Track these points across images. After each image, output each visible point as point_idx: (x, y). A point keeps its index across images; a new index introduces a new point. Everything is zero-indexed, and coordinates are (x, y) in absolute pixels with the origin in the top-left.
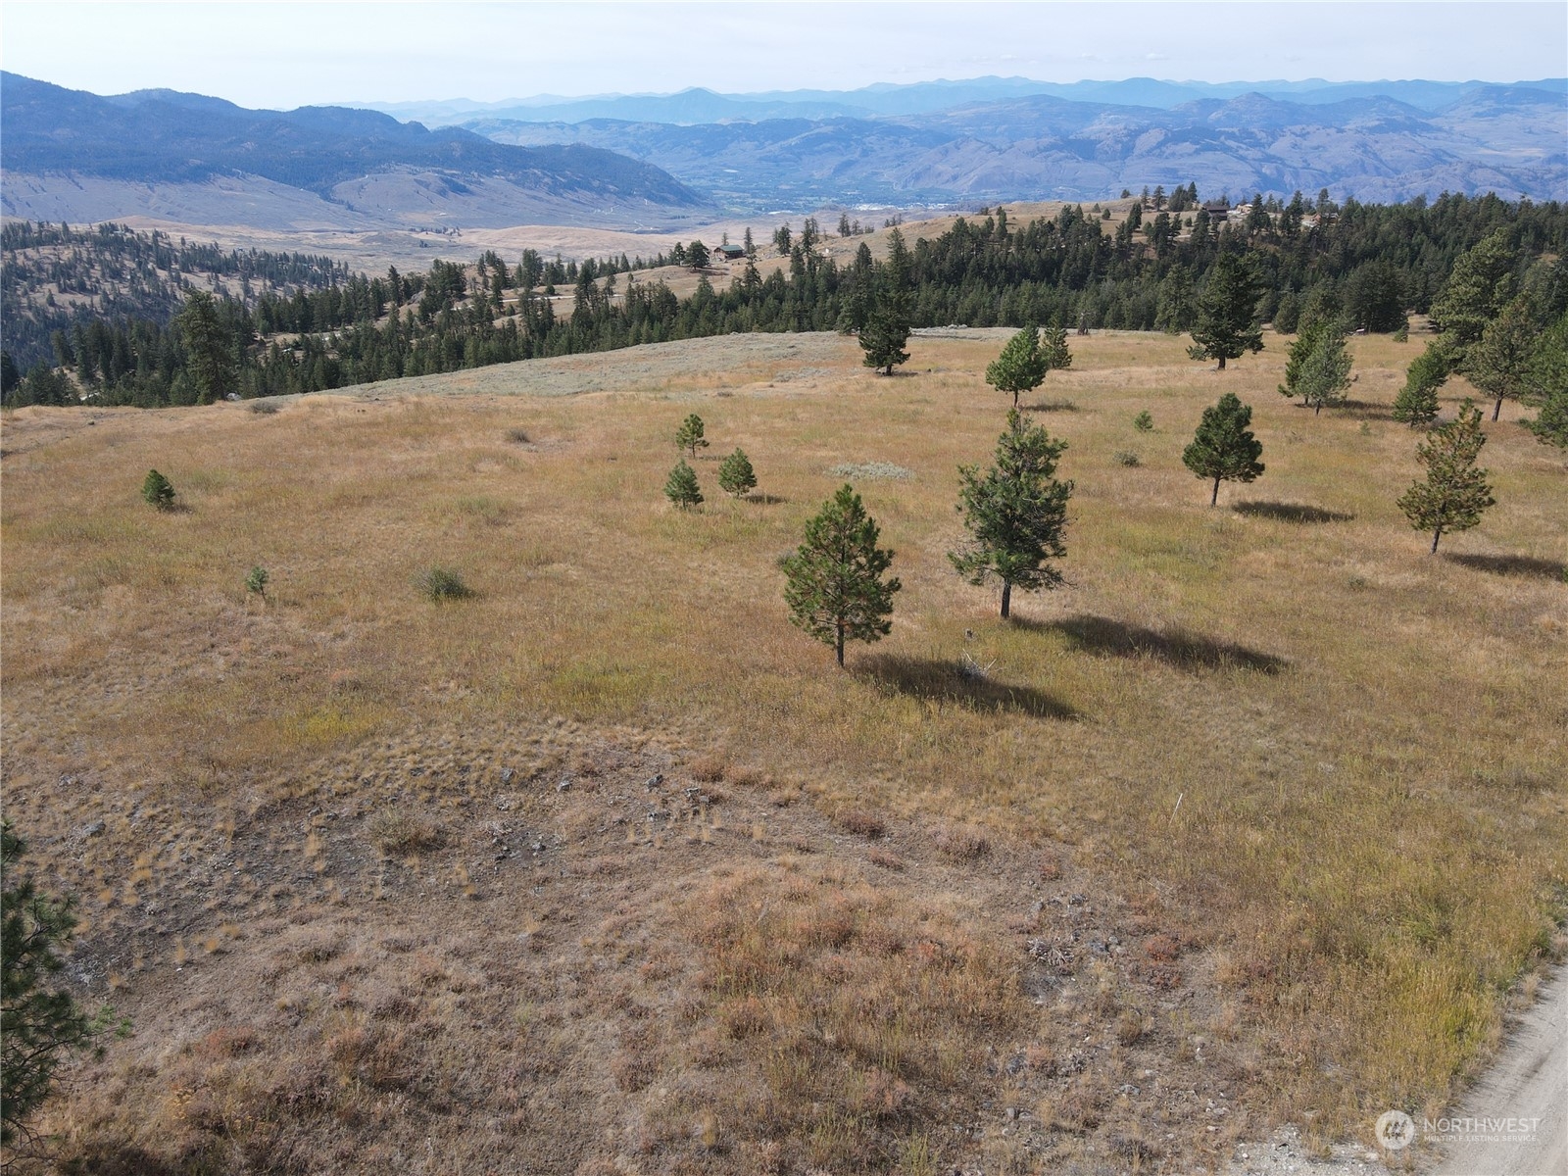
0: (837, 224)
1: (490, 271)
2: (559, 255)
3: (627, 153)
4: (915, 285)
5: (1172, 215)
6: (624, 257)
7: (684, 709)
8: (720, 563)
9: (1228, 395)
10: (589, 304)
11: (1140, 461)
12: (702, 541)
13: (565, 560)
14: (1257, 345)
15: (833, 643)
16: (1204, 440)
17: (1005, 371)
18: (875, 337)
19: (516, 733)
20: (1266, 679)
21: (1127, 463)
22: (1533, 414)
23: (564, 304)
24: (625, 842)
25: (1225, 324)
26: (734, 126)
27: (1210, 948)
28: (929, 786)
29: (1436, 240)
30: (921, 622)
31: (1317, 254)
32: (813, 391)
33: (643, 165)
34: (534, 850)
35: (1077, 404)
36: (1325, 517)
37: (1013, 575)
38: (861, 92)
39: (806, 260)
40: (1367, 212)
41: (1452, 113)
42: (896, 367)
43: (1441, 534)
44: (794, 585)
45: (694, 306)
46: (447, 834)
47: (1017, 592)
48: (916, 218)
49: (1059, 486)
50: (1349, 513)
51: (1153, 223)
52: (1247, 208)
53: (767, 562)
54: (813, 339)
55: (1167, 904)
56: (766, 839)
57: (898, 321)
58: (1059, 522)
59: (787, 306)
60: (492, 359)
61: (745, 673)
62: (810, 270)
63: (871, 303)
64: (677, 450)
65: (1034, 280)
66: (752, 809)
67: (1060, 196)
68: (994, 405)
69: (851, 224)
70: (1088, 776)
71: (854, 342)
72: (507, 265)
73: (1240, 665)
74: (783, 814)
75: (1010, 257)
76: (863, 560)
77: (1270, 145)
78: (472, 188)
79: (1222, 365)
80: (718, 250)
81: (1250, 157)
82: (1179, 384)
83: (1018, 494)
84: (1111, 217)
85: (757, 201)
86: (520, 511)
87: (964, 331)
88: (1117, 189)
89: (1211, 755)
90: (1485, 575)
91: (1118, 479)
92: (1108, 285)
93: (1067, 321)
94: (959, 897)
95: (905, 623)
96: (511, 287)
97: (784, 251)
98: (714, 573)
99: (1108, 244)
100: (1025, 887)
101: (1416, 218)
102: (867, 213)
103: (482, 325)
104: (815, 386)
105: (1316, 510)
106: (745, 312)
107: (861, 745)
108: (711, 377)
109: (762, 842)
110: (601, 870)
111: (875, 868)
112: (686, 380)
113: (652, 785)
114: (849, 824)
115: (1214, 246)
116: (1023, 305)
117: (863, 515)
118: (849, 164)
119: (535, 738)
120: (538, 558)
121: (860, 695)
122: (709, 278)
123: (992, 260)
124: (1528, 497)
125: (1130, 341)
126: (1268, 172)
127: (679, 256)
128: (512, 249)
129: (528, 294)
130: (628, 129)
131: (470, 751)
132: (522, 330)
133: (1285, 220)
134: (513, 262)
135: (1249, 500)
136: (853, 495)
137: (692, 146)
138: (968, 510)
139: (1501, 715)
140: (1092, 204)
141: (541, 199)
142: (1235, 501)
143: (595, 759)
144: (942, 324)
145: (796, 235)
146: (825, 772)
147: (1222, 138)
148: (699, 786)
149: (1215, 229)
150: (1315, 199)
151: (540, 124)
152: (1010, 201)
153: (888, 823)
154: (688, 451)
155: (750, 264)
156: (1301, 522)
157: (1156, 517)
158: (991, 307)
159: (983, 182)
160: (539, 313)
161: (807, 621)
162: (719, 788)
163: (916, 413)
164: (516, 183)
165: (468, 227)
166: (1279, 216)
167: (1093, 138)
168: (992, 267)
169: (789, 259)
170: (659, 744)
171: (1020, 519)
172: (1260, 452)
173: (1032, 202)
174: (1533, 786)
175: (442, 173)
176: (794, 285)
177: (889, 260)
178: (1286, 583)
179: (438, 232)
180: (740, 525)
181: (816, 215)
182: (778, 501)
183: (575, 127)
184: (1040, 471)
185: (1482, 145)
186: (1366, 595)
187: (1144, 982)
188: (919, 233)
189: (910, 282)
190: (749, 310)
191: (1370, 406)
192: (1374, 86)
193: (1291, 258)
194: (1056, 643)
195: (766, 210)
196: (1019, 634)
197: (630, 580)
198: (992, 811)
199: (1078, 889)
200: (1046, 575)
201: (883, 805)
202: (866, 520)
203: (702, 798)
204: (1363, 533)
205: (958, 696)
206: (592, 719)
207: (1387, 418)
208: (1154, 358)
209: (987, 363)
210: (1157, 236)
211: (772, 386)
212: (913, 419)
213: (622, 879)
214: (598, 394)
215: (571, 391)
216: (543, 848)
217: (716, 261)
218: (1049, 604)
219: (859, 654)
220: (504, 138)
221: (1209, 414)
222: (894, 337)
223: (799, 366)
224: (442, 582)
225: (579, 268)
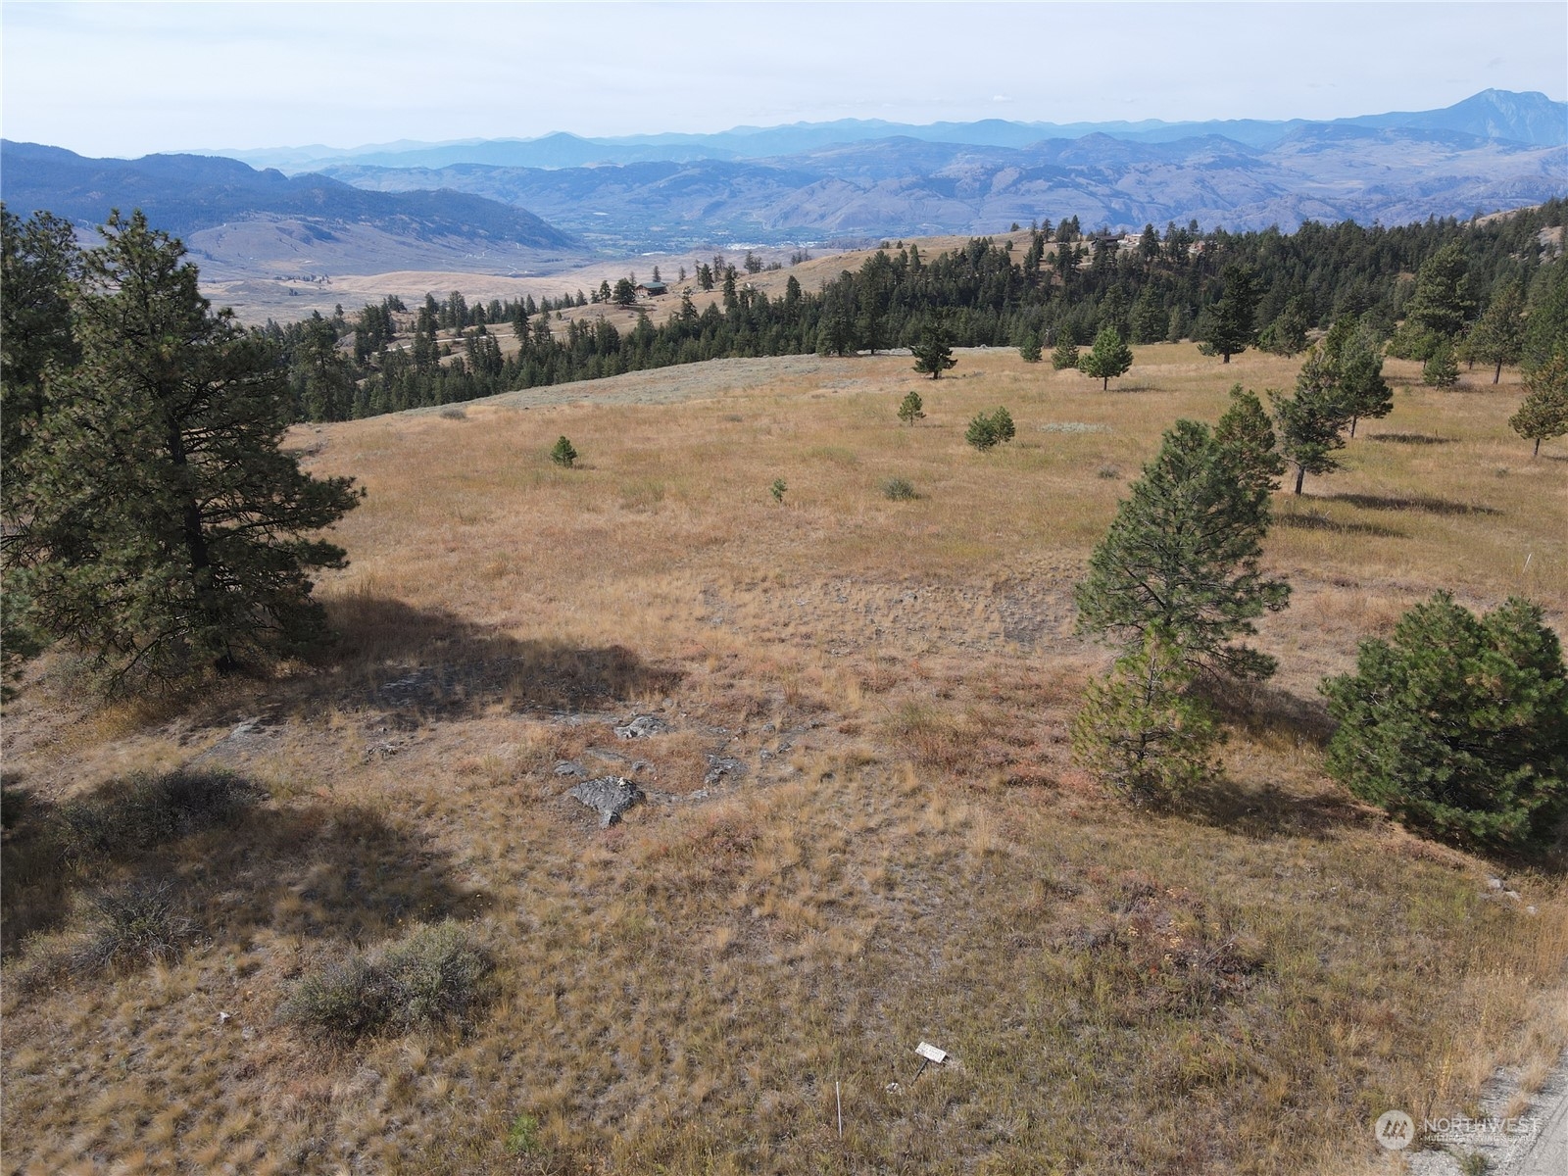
3: (494, 198)
6: (529, 298)
26: (601, 169)
31: (1206, 277)
33: (512, 209)
36: (1438, 441)
38: (724, 135)
40: (1240, 239)
41: (1278, 150)
42: (945, 372)
43: (1539, 444)
45: (640, 339)
50: (1454, 438)
51: (1056, 253)
52: (1135, 237)
62: (743, 302)
68: (1086, 390)
69: (754, 260)
75: (929, 286)
77: (1117, 182)
78: (337, 234)
79: (1227, 360)
80: (646, 286)
81: (1099, 193)
84: (1016, 248)
85: (629, 243)
99: (1017, 272)
105: (1427, 437)
115: (1114, 273)
118: (717, 205)
122: (644, 314)
123: (913, 290)
126: (1117, 207)
127: (604, 294)
130: (494, 174)
132: (470, 368)
137: (560, 189)
141: (410, 245)
147: (1073, 175)
149: (1113, 257)
151: (402, 170)
155: (687, 298)
159: (849, 221)
160: (485, 350)
164: (383, 229)
165: (336, 275)
167: (952, 177)
175: (305, 220)
176: (730, 317)
179: (306, 280)
183: (438, 173)
185: (1308, 178)
188: (836, 267)
192: (1207, 125)
210: (1061, 265)
217: (643, 298)
220: (366, 184)
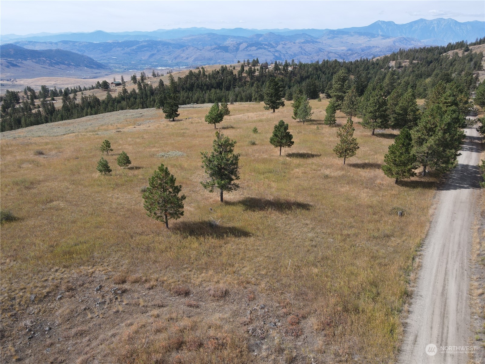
0: (152, 74)
1: (29, 93)
2: (55, 87)
3: (77, 52)
4: (179, 92)
5: (253, 68)
6: (79, 87)
7: (109, 255)
8: (120, 194)
9: (281, 121)
10: (68, 103)
11: (256, 143)
12: (112, 186)
13: (58, 200)
14: (283, 105)
15: (164, 221)
16: (276, 135)
17: (211, 117)
18: (168, 109)
19: (37, 278)
20: (307, 212)
21: (252, 144)
22: (361, 120)
23: (58, 103)
24: (88, 318)
25: (274, 99)
26: (113, 43)
27: (309, 316)
28: (204, 271)
29: (323, 73)
30: (194, 207)
31: (294, 78)
32: (149, 128)
33: (83, 56)
34: (46, 331)
35: (234, 126)
36: (313, 156)
37: (223, 187)
38: (154, 32)
39: (142, 85)
40: (305, 65)
41: (322, 38)
42: (176, 118)
43: (346, 158)
44: (147, 202)
45: (106, 102)
46: (5, 332)
47: (225, 192)
48: (177, 71)
49: (235, 156)
50: (319, 154)
51: (248, 70)
52: (273, 65)
53: (137, 191)
54: (147, 111)
55: (292, 302)
56: (146, 304)
57: (175, 104)
58: (236, 168)
59: (138, 100)
60: (32, 124)
61: (132, 237)
62: (144, 88)
63: (165, 98)
64: (101, 153)
65: (215, 88)
66: (139, 292)
67: (220, 63)
68: (208, 128)
69: (156, 73)
70: (258, 257)
71: (161, 111)
72: (36, 91)
73: (298, 208)
74: (151, 292)
75: (207, 81)
76: (171, 190)
77: (276, 47)
78: (19, 65)
79: (274, 111)
80: (112, 83)
81: (272, 51)
82: (263, 118)
83: (222, 160)
84: (236, 69)
85: (124, 67)
86: (39, 182)
87: (195, 105)
88: (236, 61)
89: (296, 242)
90: (359, 169)
91: (251, 149)
92: (237, 89)
93: (227, 101)
94: (221, 314)
95: (189, 208)
96: (37, 99)
97: (135, 83)
98: (118, 198)
99: (236, 77)
100: (243, 305)
101: (318, 67)
102: (160, 69)
103: (27, 112)
104: (149, 126)
105: (310, 154)
106: (124, 103)
107: (178, 259)
108: (113, 126)
109: (144, 306)
110: (76, 334)
111: (189, 308)
112: (105, 127)
113: (97, 290)
114: (177, 292)
115: (266, 76)
116: (213, 96)
117: (169, 174)
118: (153, 55)
119: (46, 278)
120: (47, 200)
121: (176, 238)
122: (110, 93)
123: (202, 83)
124: (364, 144)
125: (246, 105)
126: (277, 55)
127: (98, 85)
128: (38, 85)
129: (44, 101)
130: (76, 44)
131: (16, 290)
132: (43, 113)
133: (284, 68)
134: (38, 90)
135: (290, 152)
136: (165, 167)
137: (100, 49)
138: (206, 167)
139: (374, 214)
140: (230, 65)
141: (46, 68)
142: (286, 153)
143: (72, 283)
144: (189, 103)
145: (138, 78)
146: (166, 272)
147: (263, 45)
148: (117, 286)
149: (265, 71)
150: (291, 62)
151: (43, 43)
152: (205, 65)
153: (191, 289)
154: (105, 153)
155: (124, 87)
156: (306, 158)
157: (264, 161)
158: (203, 97)
159: (196, 60)
160: (49, 107)
161: (153, 215)
162: (126, 286)
163: (184, 133)
164: (36, 63)
165: (19, 78)
166: (282, 67)
167: (227, 46)
168: (202, 85)
169: (137, 85)
170: (99, 272)
171: (223, 168)
172: (292, 138)
173: (211, 65)
174: (388, 236)
175: (7, 60)
176: (140, 94)
177: (170, 84)
178: (306, 179)
179: (8, 80)
180: (126, 179)
181: (144, 71)
182: (139, 168)
183: (56, 43)
184: (228, 152)
185: (331, 46)
186: (329, 180)
187: (290, 335)
188: (178, 75)
189: (177, 91)
190: (125, 103)
191: (317, 121)
192: (302, 30)
193: (287, 79)
194: (240, 209)
195: (128, 70)
196: (227, 207)
197: (85, 205)
198: (228, 277)
199: (262, 303)
200: (234, 186)
201: (189, 282)
202: (170, 176)
203: (119, 292)
204: (324, 160)
205: (210, 234)
206: (70, 266)
207: (322, 124)
208: (254, 110)
209: (205, 115)
210: (249, 74)
211: (135, 127)
212: (183, 135)
213: (86, 336)
214: (72, 134)
215: (63, 134)
216: (50, 329)
217: (112, 87)
218: (236, 195)
219: (174, 223)
220: (30, 47)
221: (276, 127)
222: (174, 108)
223: (143, 120)
224: (3, 216)
225: (63, 91)
